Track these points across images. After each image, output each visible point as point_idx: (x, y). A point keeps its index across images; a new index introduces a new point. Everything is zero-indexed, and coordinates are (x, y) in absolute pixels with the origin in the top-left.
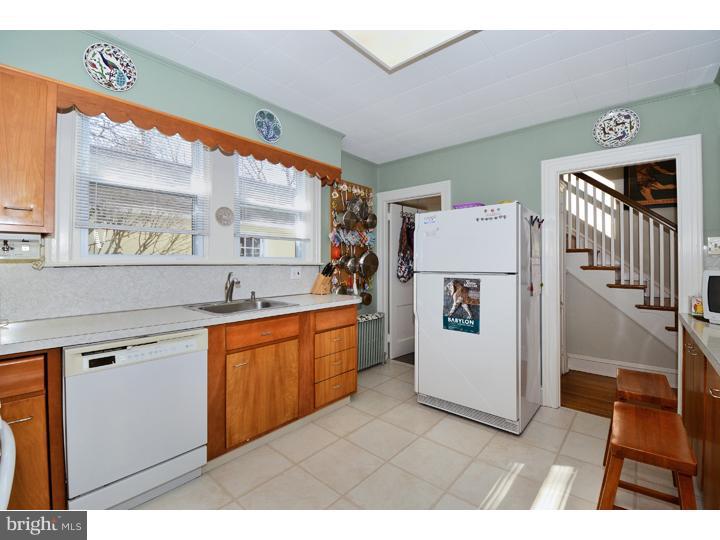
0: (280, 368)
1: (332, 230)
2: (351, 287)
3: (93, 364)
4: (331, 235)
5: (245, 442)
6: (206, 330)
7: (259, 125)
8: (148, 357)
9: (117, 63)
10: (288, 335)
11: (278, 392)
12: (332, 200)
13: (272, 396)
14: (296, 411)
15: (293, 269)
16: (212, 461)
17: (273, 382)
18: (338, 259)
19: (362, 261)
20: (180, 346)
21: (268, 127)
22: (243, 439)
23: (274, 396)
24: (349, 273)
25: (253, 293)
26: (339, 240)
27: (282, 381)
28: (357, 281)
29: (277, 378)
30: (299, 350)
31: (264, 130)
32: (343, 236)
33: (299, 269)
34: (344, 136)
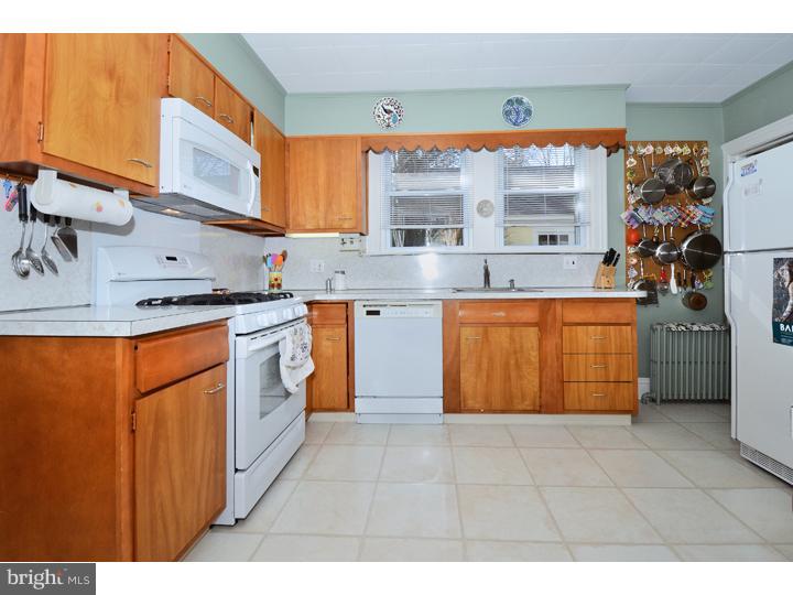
0: (515, 352)
1: (627, 208)
2: (667, 282)
3: (369, 313)
4: (624, 215)
5: (478, 411)
6: (440, 303)
7: (507, 113)
8: (399, 315)
9: (392, 109)
10: (524, 320)
11: (513, 374)
12: (626, 170)
13: (508, 378)
14: (538, 404)
15: (566, 258)
16: (447, 415)
17: (507, 364)
18: (636, 244)
19: (685, 246)
20: (421, 312)
21: (518, 113)
22: (477, 406)
23: (509, 378)
24: (661, 264)
25: (512, 281)
26: (637, 221)
27: (518, 366)
28: (678, 276)
29: (512, 362)
30: (540, 340)
31: (513, 117)
32: (643, 214)
33: (575, 258)
34: (628, 86)
